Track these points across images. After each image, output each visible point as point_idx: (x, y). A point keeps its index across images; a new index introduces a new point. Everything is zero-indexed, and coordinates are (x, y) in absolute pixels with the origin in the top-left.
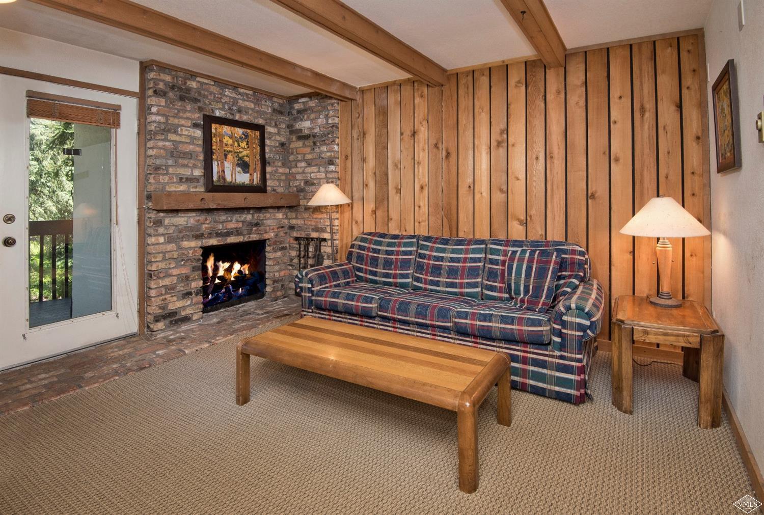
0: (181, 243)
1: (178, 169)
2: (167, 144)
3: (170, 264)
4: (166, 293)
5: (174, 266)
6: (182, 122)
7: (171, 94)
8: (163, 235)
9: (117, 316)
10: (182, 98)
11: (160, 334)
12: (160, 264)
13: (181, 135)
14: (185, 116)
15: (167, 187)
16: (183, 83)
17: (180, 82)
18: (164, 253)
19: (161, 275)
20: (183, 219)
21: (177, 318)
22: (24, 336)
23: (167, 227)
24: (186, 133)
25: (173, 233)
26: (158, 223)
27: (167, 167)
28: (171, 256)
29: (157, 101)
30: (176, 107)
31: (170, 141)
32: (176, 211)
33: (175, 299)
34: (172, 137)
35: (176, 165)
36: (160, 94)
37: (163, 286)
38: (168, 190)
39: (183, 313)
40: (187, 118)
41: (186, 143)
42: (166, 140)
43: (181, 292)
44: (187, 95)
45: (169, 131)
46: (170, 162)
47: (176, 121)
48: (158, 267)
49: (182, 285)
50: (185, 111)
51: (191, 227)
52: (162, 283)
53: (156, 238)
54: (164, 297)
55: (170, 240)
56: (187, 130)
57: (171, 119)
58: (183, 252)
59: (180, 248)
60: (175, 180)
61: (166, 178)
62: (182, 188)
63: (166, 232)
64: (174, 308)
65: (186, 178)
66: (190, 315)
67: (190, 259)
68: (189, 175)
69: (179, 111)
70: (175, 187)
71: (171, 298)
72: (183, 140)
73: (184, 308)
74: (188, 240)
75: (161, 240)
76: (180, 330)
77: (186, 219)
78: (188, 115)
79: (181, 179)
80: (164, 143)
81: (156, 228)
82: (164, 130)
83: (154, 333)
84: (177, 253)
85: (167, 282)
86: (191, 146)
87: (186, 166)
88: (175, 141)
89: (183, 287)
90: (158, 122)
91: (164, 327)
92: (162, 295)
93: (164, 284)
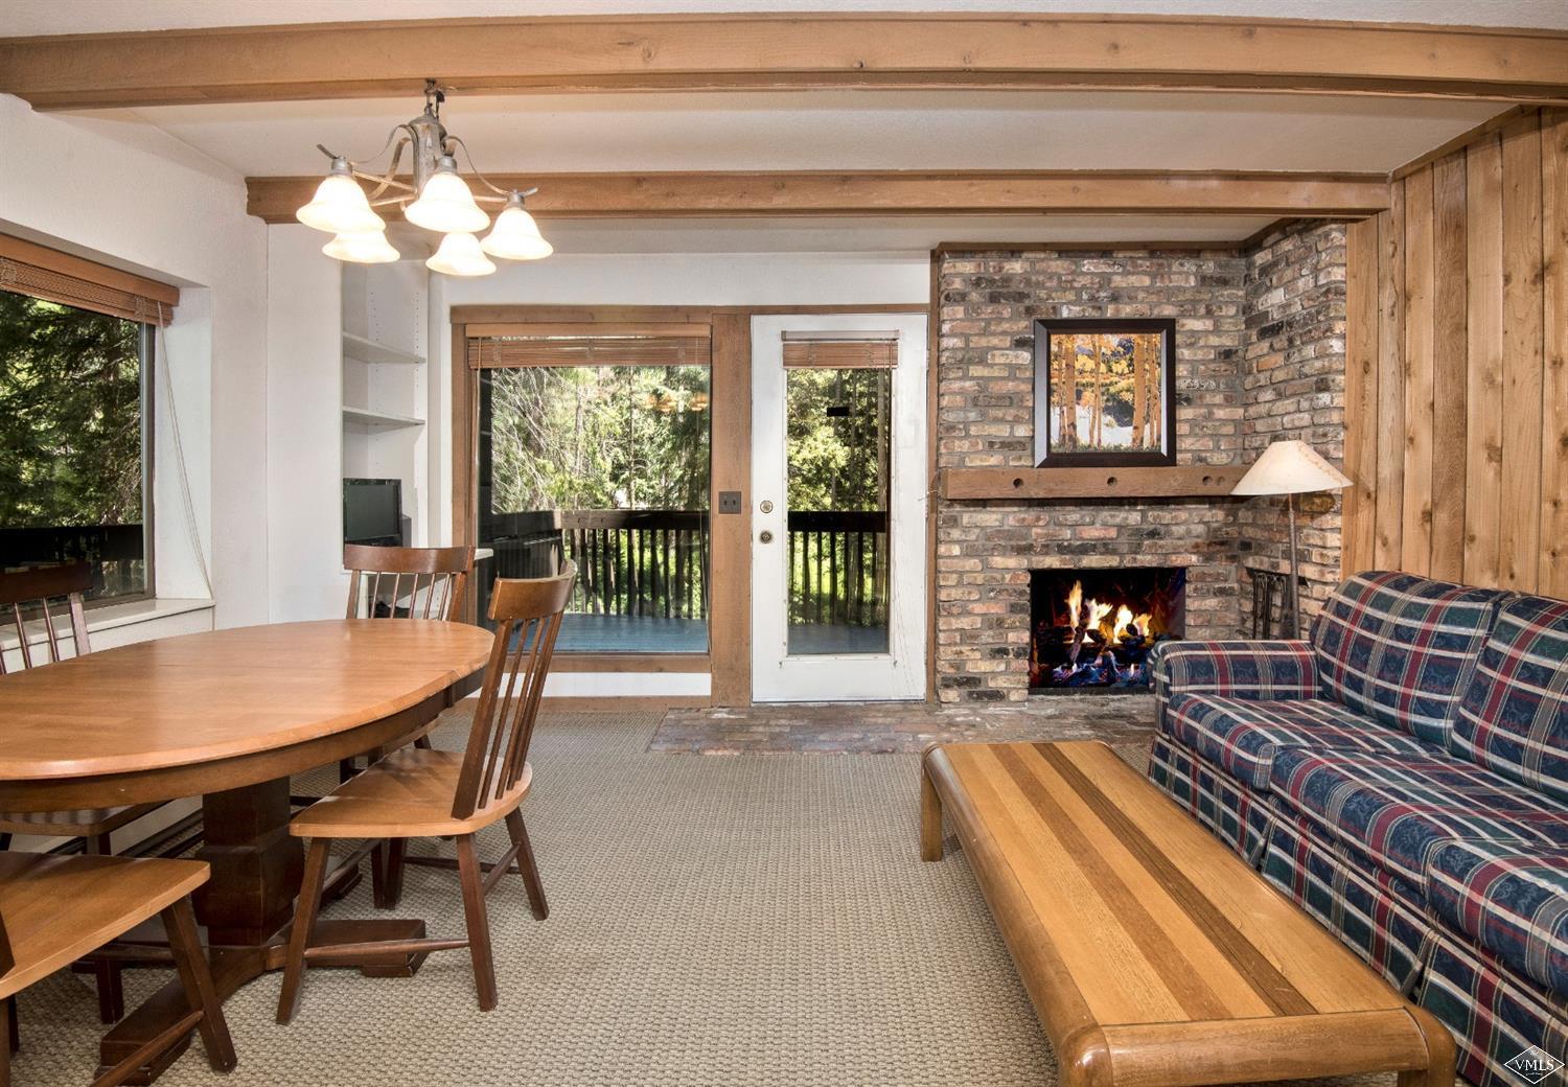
0: (990, 558)
1: (986, 427)
2: (968, 384)
3: (970, 593)
4: (962, 642)
5: (977, 597)
6: (995, 341)
7: (974, 294)
8: (958, 542)
9: (895, 663)
10: (994, 299)
11: (950, 708)
12: (953, 591)
13: (992, 366)
14: (999, 329)
15: (967, 459)
16: (997, 269)
17: (991, 270)
18: (961, 574)
19: (955, 610)
20: (994, 516)
21: (979, 689)
22: (781, 663)
23: (966, 530)
24: (1002, 360)
25: (976, 541)
26: (954, 521)
27: (967, 424)
28: (971, 580)
29: (951, 313)
30: (983, 316)
31: (973, 378)
32: (983, 503)
33: (978, 655)
34: (976, 371)
35: (984, 419)
36: (955, 300)
37: (957, 630)
38: (969, 465)
39: (992, 684)
40: (1004, 333)
41: (1003, 378)
42: (965, 378)
43: (989, 647)
44: (1005, 290)
45: (970, 362)
46: (972, 416)
47: (983, 342)
48: (949, 595)
49: (991, 633)
50: (1000, 320)
51: (1009, 531)
52: (957, 623)
53: (948, 546)
54: (958, 648)
55: (970, 552)
56: (1003, 355)
57: (975, 339)
58: (994, 575)
59: (987, 567)
60: (980, 447)
61: (966, 445)
62: (994, 460)
63: (963, 537)
64: (975, 671)
65: (1001, 443)
66: (1005, 691)
67: (1007, 590)
68: (1008, 437)
69: (988, 322)
70: (981, 460)
71: (970, 653)
72: (996, 374)
73: (994, 674)
74: (1004, 555)
75: (956, 550)
76: (983, 711)
77: (1000, 516)
78: (1006, 326)
79: (991, 444)
80: (962, 383)
81: (949, 530)
82: (961, 361)
83: (943, 705)
84: (982, 576)
85: (964, 623)
86: (1010, 384)
87: (1002, 420)
88: (982, 378)
89: (993, 637)
90: (953, 349)
91: (958, 700)
92: (956, 644)
93: (959, 626)
